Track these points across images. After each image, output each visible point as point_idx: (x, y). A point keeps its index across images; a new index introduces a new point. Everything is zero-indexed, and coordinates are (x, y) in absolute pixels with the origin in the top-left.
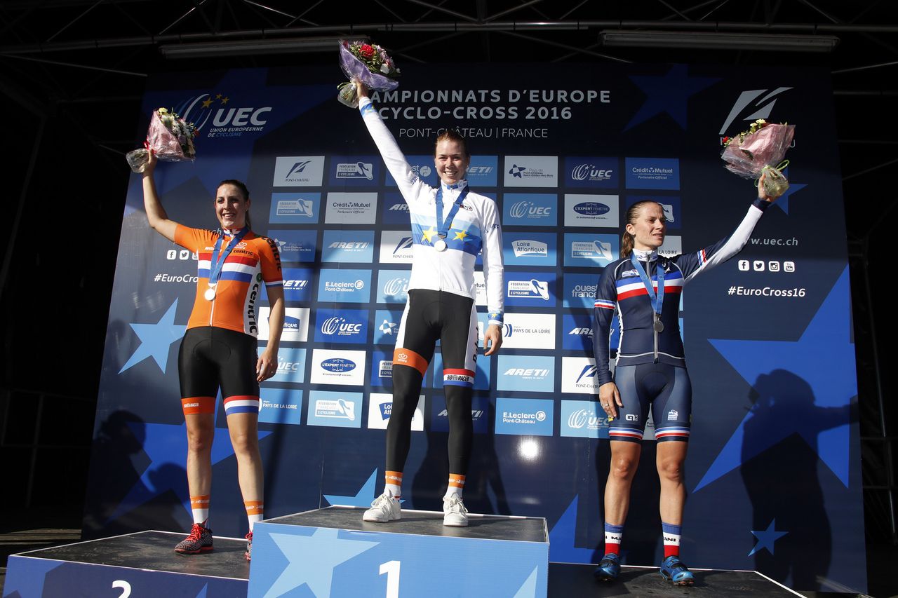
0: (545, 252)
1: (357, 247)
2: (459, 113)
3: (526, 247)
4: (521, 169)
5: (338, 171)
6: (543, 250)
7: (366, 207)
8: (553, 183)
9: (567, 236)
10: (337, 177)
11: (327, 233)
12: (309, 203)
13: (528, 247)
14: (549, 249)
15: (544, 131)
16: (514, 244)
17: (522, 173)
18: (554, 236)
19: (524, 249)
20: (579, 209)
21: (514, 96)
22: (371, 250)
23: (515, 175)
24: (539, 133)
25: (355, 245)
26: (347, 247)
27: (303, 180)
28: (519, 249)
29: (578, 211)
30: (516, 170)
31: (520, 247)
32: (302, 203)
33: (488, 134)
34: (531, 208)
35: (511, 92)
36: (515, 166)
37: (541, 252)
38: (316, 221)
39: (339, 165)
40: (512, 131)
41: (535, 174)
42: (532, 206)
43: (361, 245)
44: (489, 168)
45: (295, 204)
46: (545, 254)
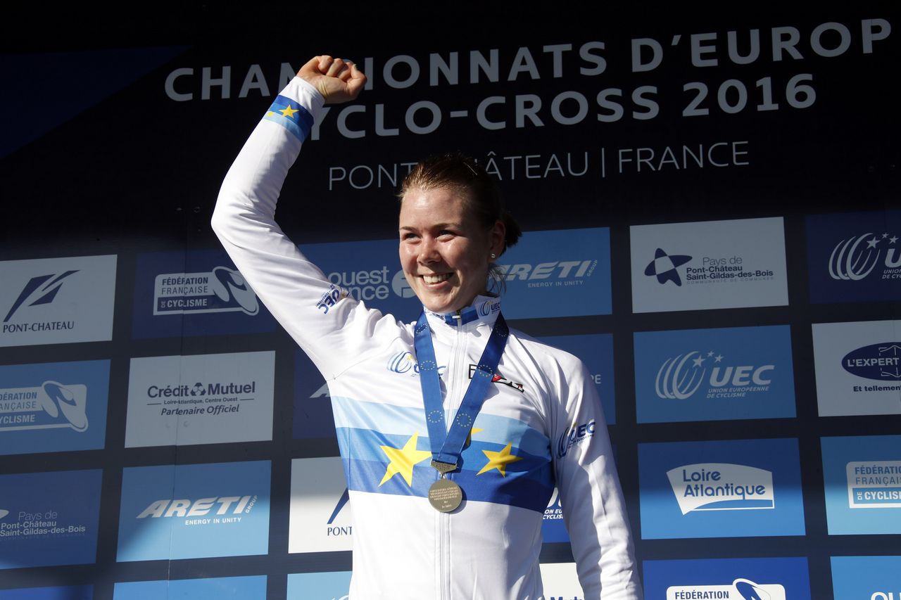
0: (769, 495)
1: (222, 510)
2: (492, 113)
3: (711, 483)
4: (679, 260)
5: (158, 294)
6: (760, 489)
7: (243, 395)
8: (775, 293)
9: (829, 445)
10: (156, 313)
11: (131, 476)
12: (78, 392)
13: (715, 485)
14: (778, 485)
15: (739, 148)
16: (674, 475)
17: (682, 270)
18: (791, 446)
19: (704, 491)
20: (858, 362)
21: (647, 55)
22: (262, 519)
23: (663, 278)
24: (723, 155)
25: (217, 506)
26: (192, 513)
27: (57, 325)
28: (689, 491)
29: (856, 371)
30: (664, 265)
31: (693, 484)
32: (54, 393)
33: (578, 166)
34: (716, 371)
35: (636, 44)
36: (660, 253)
37: (756, 497)
38: (100, 444)
39: (159, 279)
40: (645, 155)
41: (721, 272)
42: (718, 365)
43: (234, 505)
44: (586, 264)
45: (35, 395)
46: (768, 503)
